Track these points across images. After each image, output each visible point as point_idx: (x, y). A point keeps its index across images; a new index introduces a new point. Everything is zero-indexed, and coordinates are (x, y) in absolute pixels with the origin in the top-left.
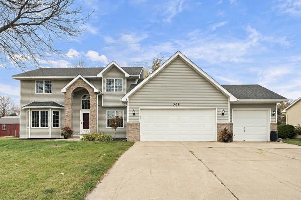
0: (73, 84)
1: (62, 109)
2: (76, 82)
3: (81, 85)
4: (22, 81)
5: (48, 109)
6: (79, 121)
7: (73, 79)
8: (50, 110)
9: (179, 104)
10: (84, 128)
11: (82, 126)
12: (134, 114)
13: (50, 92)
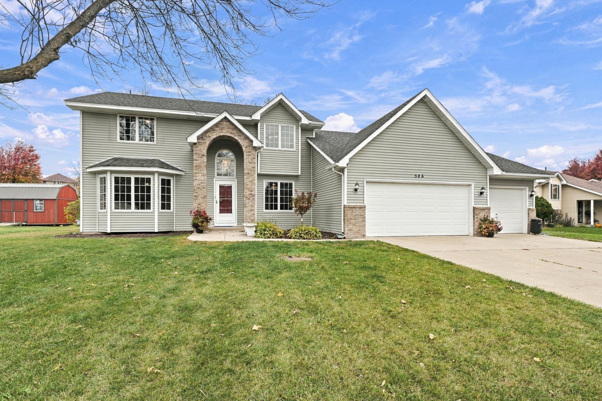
0: (212, 129)
1: (177, 175)
2: (216, 125)
3: (226, 132)
4: (86, 113)
5: (153, 173)
6: (213, 197)
7: (212, 119)
8: (156, 175)
9: (422, 176)
10: (221, 211)
11: (217, 207)
12: (356, 190)
13: (152, 140)
